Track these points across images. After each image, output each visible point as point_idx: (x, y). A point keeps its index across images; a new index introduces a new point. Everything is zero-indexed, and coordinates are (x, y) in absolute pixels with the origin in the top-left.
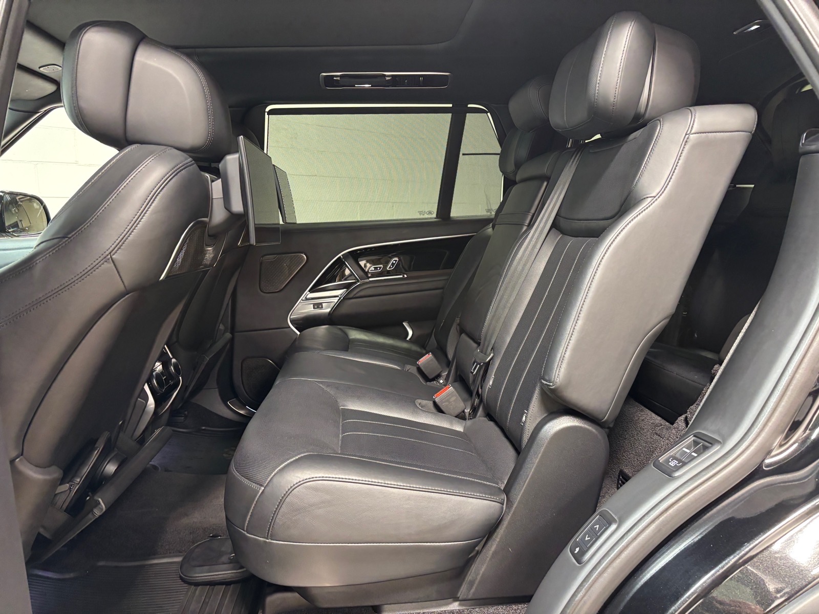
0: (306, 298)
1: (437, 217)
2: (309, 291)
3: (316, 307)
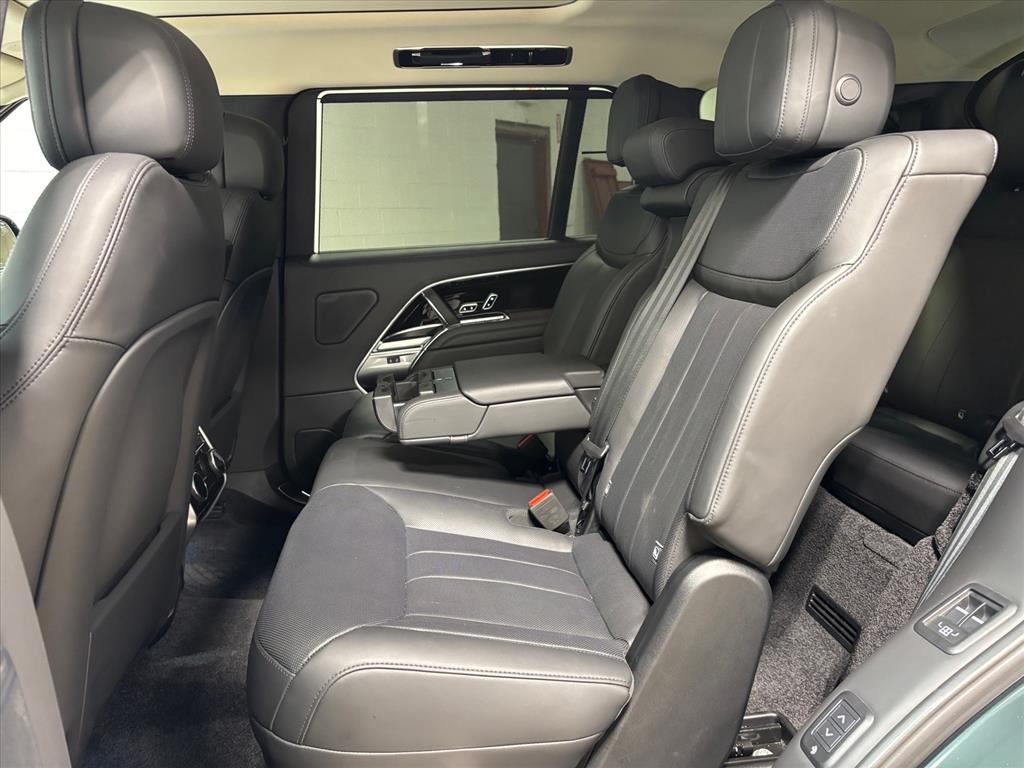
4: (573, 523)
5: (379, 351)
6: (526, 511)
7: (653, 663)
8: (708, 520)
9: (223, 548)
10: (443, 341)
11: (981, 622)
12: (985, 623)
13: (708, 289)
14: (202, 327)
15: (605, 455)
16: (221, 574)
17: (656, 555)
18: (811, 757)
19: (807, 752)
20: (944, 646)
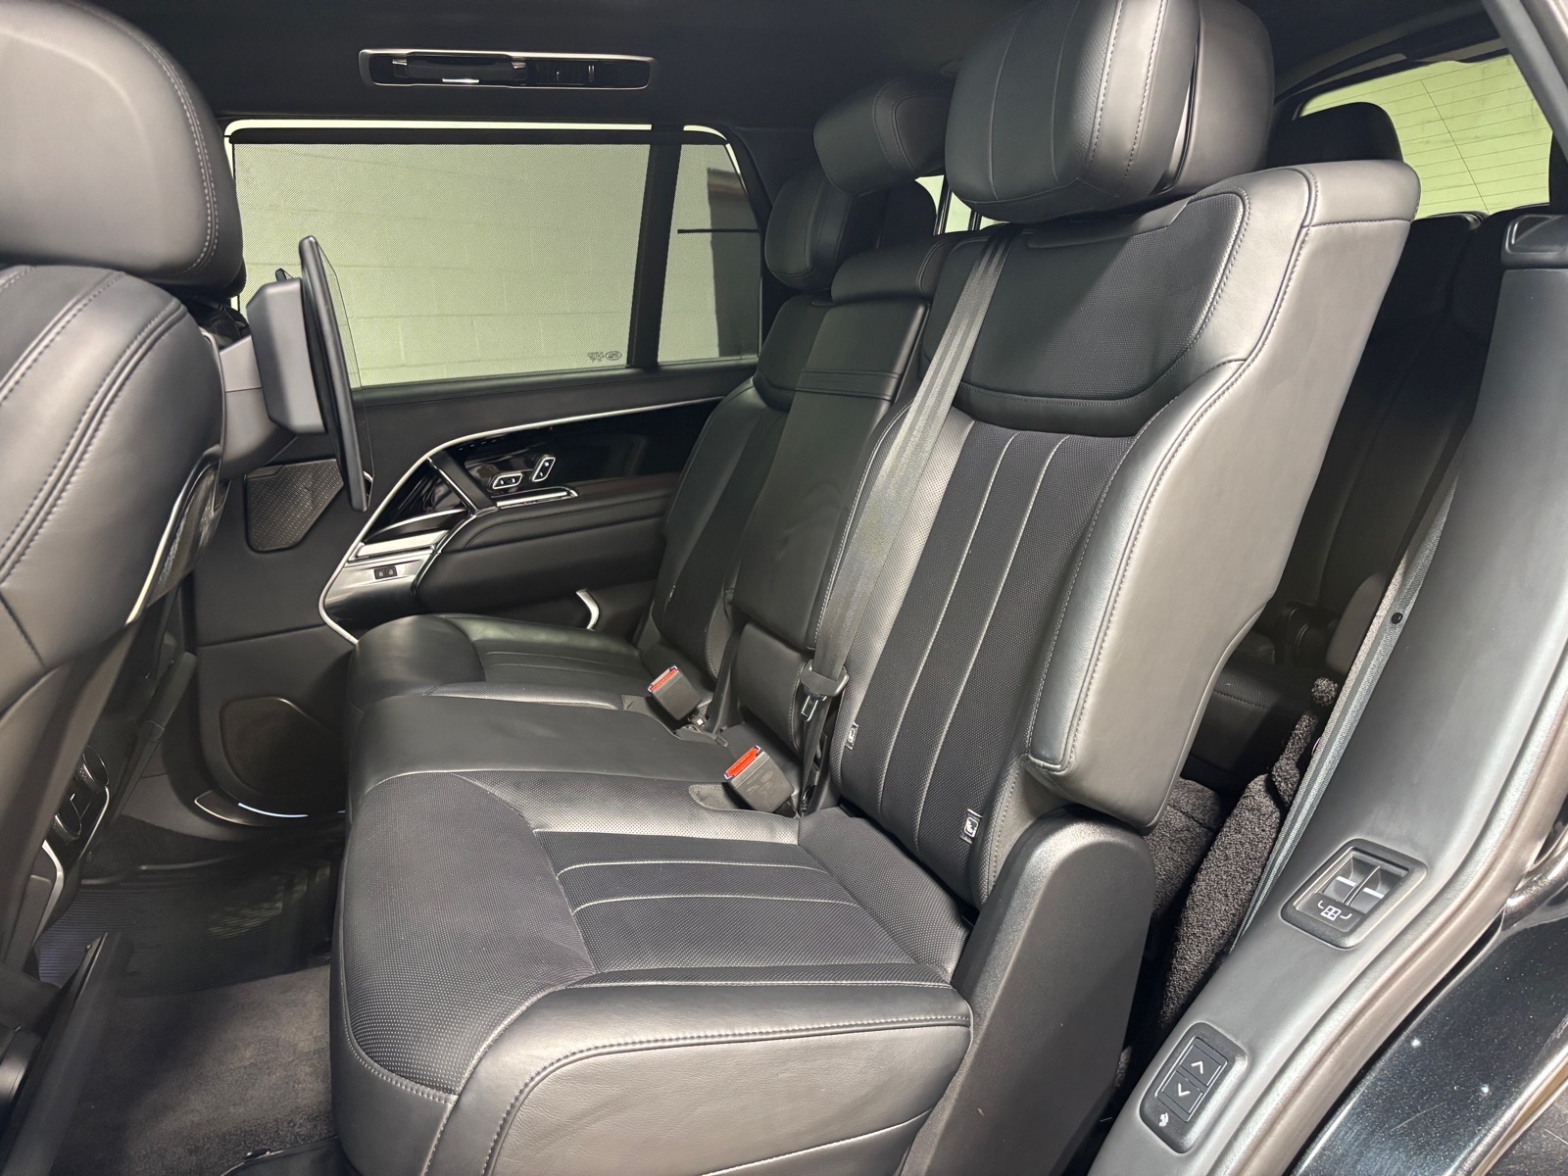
0: (356, 556)
1: (630, 363)
2: (362, 540)
3: (381, 574)
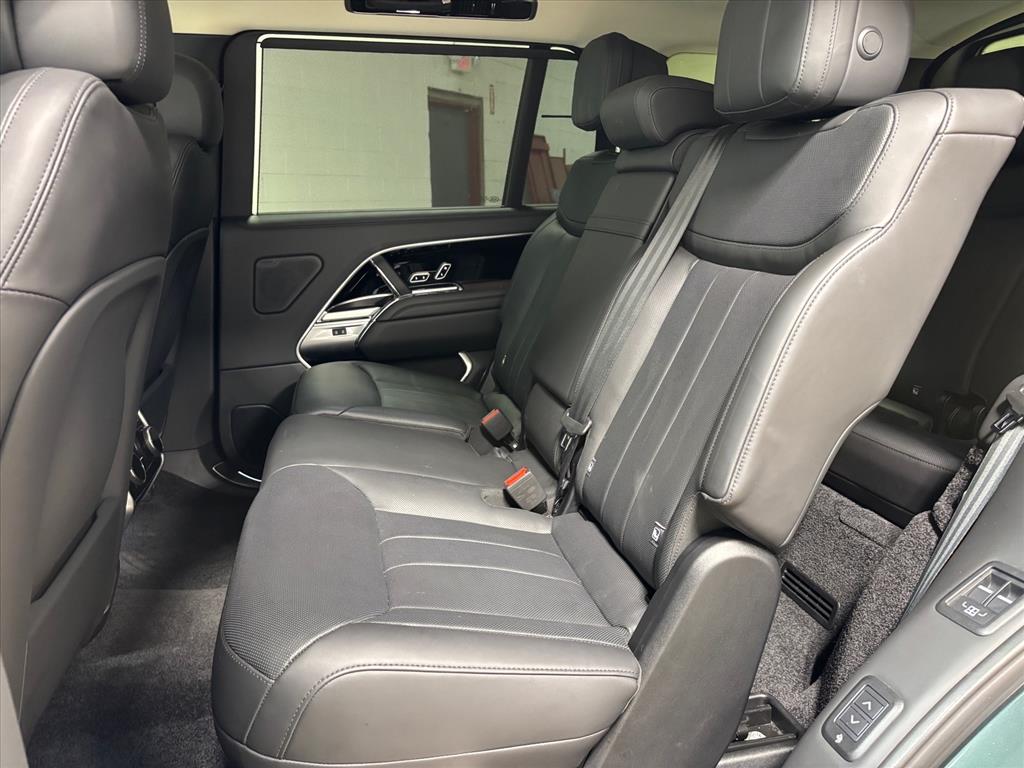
4: (551, 502)
5: (323, 322)
6: (501, 491)
7: (659, 650)
8: (726, 500)
9: (153, 534)
10: (393, 312)
11: (1010, 602)
12: (1014, 603)
13: (700, 258)
14: (147, 285)
15: (587, 432)
16: (152, 563)
17: (655, 536)
18: (837, 748)
19: (831, 742)
20: (972, 627)
